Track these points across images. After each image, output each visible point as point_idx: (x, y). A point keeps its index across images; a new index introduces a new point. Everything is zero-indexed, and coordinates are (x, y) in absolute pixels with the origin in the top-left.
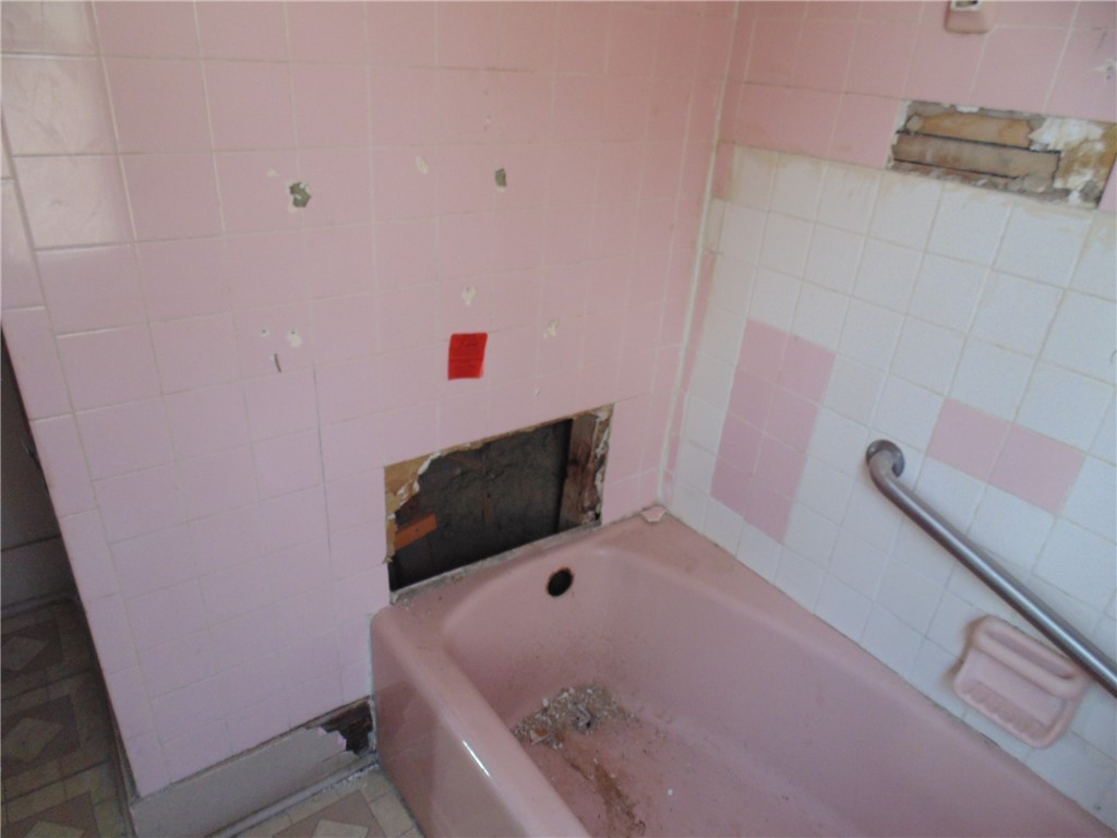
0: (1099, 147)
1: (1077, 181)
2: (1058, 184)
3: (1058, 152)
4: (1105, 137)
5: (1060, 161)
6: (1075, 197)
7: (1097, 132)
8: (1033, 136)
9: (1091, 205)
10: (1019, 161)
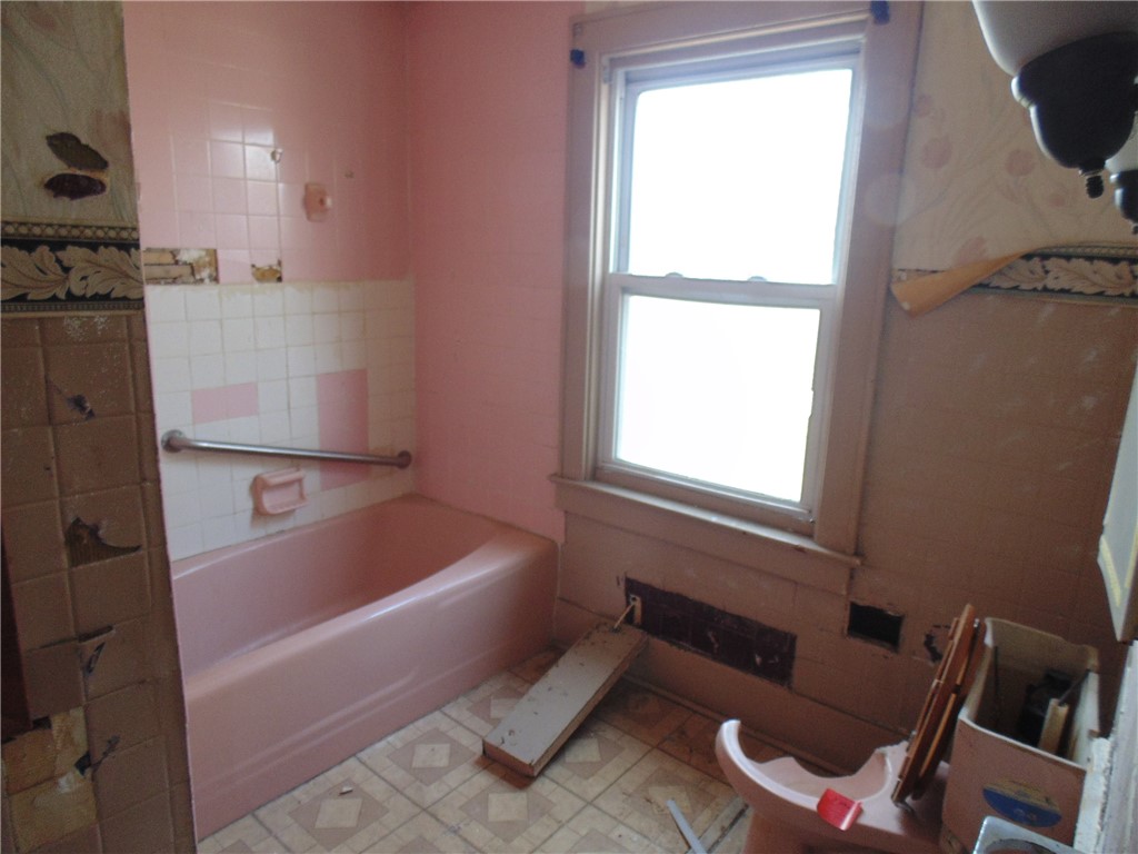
0: (207, 259)
1: (205, 274)
2: (198, 277)
3: (190, 264)
4: (207, 255)
5: (193, 269)
6: (207, 281)
7: (203, 253)
8: (178, 258)
9: (214, 283)
10: (175, 271)
